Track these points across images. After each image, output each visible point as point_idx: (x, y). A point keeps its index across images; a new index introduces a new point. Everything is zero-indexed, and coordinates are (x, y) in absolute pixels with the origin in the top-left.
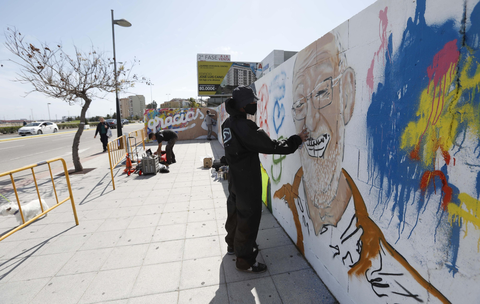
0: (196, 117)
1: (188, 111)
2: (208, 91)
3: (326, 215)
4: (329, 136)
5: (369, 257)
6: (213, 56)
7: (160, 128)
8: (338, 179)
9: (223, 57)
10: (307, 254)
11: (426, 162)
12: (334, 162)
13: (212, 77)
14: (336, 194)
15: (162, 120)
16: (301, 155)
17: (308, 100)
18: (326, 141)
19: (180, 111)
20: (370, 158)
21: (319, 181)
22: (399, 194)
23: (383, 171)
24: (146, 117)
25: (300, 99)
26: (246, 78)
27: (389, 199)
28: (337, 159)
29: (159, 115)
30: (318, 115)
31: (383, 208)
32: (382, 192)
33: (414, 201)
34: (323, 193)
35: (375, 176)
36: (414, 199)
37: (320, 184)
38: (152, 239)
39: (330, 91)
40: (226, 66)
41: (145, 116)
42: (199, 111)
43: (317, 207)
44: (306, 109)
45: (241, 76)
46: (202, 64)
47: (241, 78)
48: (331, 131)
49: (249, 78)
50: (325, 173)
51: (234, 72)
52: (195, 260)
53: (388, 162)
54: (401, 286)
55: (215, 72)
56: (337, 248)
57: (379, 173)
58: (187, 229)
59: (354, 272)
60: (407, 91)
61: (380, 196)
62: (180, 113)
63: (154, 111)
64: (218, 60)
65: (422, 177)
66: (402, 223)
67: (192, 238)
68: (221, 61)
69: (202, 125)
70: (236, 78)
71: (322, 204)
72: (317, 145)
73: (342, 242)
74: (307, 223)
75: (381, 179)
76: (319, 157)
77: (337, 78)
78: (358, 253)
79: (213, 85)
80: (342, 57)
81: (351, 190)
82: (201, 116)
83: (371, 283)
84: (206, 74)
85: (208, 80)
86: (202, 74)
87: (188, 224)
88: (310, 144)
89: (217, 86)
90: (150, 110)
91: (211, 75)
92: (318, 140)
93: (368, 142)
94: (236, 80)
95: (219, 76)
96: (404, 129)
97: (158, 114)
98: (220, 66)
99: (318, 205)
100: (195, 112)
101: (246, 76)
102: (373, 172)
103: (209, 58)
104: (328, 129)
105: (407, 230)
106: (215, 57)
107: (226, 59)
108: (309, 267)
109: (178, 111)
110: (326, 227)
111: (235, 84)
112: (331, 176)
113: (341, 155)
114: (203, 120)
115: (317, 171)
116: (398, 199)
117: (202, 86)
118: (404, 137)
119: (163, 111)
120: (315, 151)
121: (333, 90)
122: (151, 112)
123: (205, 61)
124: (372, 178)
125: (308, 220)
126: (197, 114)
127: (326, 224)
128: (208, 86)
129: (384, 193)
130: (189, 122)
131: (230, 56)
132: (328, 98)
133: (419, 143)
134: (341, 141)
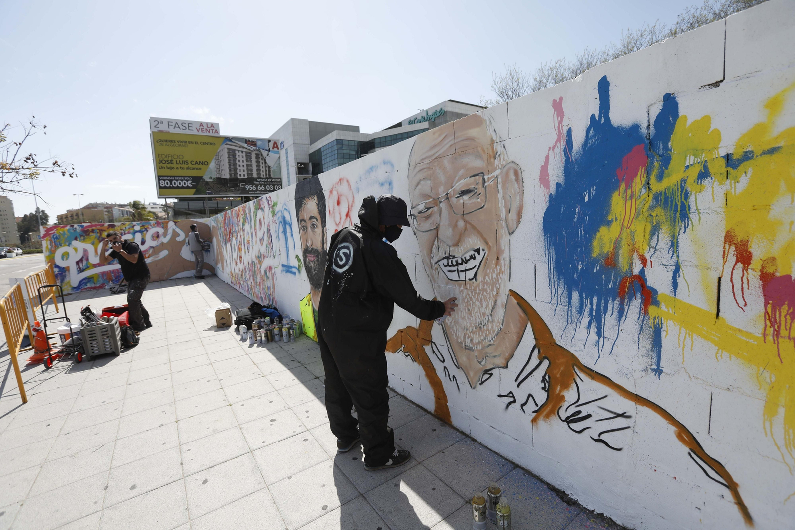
0: (169, 237)
1: (150, 227)
2: (178, 188)
3: (488, 356)
4: (483, 250)
5: (561, 391)
6: (183, 123)
7: (87, 264)
8: (504, 305)
9: (205, 127)
10: (455, 421)
11: (623, 267)
12: (495, 284)
13: (186, 162)
14: (502, 325)
15: (90, 248)
16: (433, 282)
17: (441, 202)
18: (479, 258)
19: (133, 227)
20: (552, 272)
21: (470, 314)
22: (594, 307)
23: (570, 285)
24: (49, 242)
25: (425, 202)
26: (251, 165)
27: (582, 316)
28: (500, 279)
29: (82, 238)
30: (461, 224)
31: (575, 327)
32: (571, 309)
33: (613, 312)
34: (480, 327)
35: (560, 292)
36: (613, 310)
37: (472, 317)
38: (183, 470)
39: (481, 190)
40: (211, 144)
41: (46, 240)
42: (175, 227)
43: (470, 349)
44: (439, 215)
45: (241, 161)
46: (163, 138)
47: (242, 166)
48: (487, 243)
49: (257, 166)
50: (481, 300)
51: (229, 155)
52: (289, 478)
53: (577, 273)
54: (606, 410)
55: (189, 153)
56: (511, 395)
57: (566, 288)
58: (245, 435)
59: (541, 417)
60: (595, 193)
61: (570, 314)
62: (131, 231)
63: (69, 229)
64: (195, 132)
65: (620, 284)
66: (601, 339)
67: (264, 447)
68: (200, 133)
69: (182, 251)
70: (232, 164)
71: (479, 343)
72: (464, 263)
73: (518, 386)
74: (454, 377)
75: (568, 294)
76: (467, 280)
77: (493, 174)
78: (545, 391)
79: (189, 177)
80: (499, 148)
81: (526, 315)
82: (179, 235)
83: (567, 422)
84: (173, 156)
85: (178, 168)
86: (164, 156)
87: (242, 426)
88: (450, 264)
89: (197, 180)
90: (58, 228)
91: (183, 160)
92: (465, 257)
93: (546, 253)
94: (232, 169)
95: (200, 162)
96: (595, 235)
97: (78, 236)
98: (199, 143)
99: (471, 346)
100: (165, 227)
101: (251, 161)
102: (556, 288)
103: (175, 127)
104: (481, 241)
105: (608, 345)
106: (189, 127)
107: (211, 131)
108: (463, 436)
109: (127, 227)
110: (490, 372)
111: (230, 175)
112: (491, 303)
113: (506, 273)
114: (183, 242)
115: (466, 300)
116: (594, 314)
117: (165, 178)
118: (595, 243)
119: (90, 229)
120: (460, 273)
121: (487, 190)
122: (61, 232)
123: (168, 132)
124: (556, 296)
125: (453, 371)
126: (170, 231)
127: (488, 368)
128: (177, 179)
129: (575, 311)
130: (153, 247)
131: (218, 124)
132: (479, 200)
133: (614, 248)
134: (505, 255)
